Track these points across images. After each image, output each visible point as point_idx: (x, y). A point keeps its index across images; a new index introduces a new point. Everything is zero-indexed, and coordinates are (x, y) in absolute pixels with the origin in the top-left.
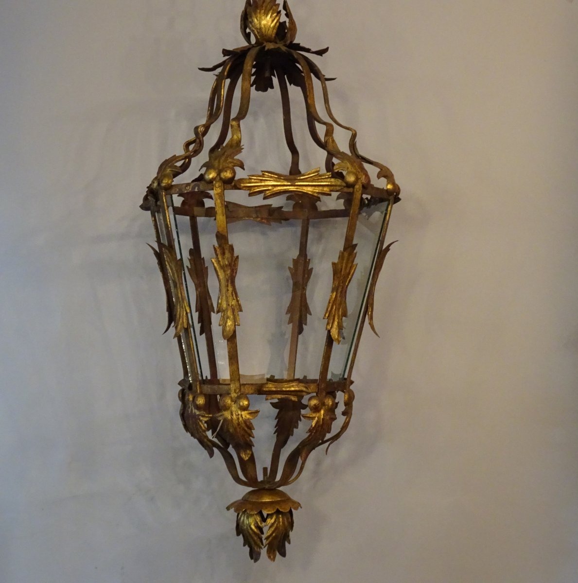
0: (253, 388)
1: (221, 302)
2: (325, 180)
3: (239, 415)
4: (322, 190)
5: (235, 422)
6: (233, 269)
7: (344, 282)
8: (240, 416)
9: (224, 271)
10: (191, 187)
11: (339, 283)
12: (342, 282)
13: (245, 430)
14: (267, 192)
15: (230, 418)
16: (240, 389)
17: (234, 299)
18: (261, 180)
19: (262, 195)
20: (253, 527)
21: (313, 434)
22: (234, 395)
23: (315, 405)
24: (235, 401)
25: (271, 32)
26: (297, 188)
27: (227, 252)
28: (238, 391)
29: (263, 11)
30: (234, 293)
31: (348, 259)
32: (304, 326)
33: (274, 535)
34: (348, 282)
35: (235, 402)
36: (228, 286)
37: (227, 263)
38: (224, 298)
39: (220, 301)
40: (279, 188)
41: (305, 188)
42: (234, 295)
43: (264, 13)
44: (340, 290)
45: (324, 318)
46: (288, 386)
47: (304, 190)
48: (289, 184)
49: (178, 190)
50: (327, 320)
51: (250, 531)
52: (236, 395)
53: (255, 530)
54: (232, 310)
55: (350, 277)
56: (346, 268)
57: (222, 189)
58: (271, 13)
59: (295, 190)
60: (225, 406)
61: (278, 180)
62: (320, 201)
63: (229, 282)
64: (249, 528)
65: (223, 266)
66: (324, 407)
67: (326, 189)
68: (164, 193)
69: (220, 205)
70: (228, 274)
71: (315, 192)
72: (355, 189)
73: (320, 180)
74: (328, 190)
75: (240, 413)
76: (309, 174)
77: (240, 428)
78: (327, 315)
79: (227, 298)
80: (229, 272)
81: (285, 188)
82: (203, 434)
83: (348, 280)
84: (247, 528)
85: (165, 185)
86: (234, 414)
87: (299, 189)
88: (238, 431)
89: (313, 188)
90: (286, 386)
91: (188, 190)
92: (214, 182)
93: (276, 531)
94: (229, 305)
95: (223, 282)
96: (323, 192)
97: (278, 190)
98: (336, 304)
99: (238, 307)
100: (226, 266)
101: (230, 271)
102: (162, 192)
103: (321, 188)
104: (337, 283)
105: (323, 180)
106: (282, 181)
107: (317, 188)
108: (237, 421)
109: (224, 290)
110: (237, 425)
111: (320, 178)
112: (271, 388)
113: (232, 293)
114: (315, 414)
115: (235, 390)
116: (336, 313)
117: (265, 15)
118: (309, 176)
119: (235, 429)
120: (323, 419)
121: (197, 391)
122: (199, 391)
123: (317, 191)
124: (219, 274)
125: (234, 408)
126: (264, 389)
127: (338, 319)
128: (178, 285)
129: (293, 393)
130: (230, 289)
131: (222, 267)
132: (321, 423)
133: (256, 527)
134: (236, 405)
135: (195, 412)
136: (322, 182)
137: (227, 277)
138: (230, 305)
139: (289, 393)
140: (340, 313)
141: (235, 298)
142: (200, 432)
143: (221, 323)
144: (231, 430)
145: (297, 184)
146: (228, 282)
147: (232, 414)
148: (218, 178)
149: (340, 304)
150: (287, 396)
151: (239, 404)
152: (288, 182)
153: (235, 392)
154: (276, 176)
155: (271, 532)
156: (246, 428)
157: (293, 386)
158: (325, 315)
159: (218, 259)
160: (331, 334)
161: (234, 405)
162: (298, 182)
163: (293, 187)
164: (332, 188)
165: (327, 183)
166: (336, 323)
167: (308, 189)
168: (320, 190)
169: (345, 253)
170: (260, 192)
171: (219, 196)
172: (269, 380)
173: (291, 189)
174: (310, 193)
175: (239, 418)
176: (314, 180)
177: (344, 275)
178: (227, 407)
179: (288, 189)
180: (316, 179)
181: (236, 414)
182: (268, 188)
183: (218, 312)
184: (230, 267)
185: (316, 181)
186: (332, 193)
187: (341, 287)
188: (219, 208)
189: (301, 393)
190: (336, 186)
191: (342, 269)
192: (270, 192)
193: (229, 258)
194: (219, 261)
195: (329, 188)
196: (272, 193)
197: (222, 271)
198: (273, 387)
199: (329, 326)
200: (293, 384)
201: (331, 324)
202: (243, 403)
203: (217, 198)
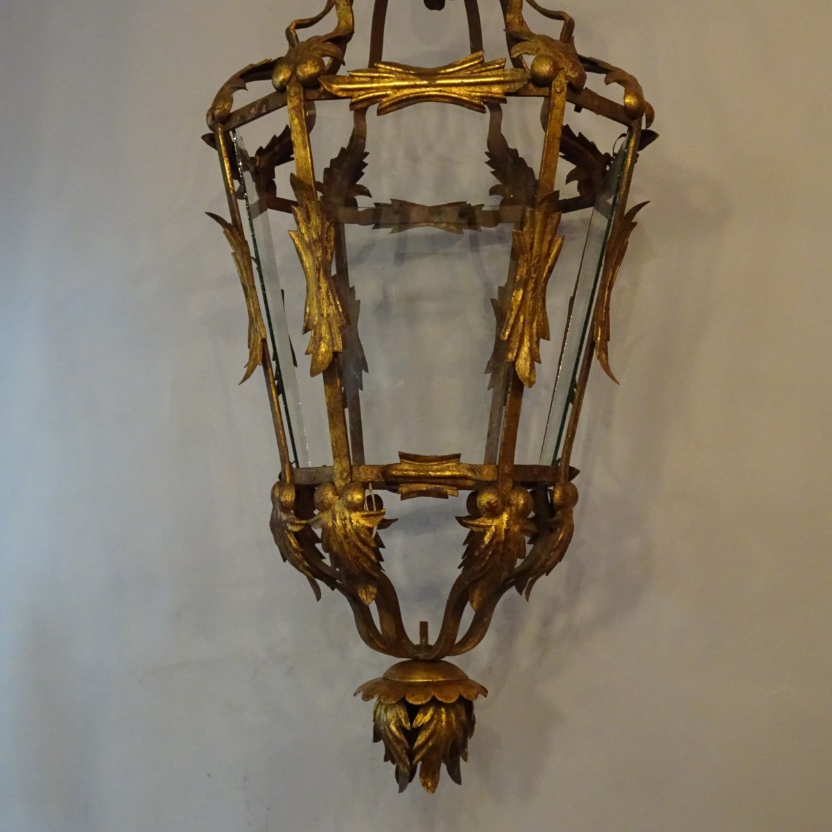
0: (374, 471)
1: (310, 310)
2: (494, 73)
3: (345, 519)
4: (488, 92)
5: (340, 532)
6: (327, 247)
7: (539, 270)
8: (347, 522)
9: (312, 253)
10: (257, 108)
11: (528, 272)
12: (535, 271)
13: (358, 548)
14: (385, 100)
15: (330, 524)
16: (350, 475)
17: (331, 304)
18: (372, 77)
19: (375, 108)
20: (394, 728)
21: (487, 558)
22: (339, 483)
23: (488, 503)
24: (341, 494)
26: (440, 91)
27: (313, 216)
28: (345, 475)
30: (330, 294)
33: (430, 744)
35: (341, 496)
36: (318, 280)
37: (315, 236)
38: (315, 303)
39: (307, 310)
40: (406, 91)
41: (454, 89)
42: (331, 297)
44: (531, 285)
46: (439, 467)
47: (454, 93)
48: (425, 82)
49: (239, 119)
50: (507, 342)
51: (389, 735)
52: (343, 484)
53: (397, 734)
54: (327, 325)
55: (550, 261)
56: (541, 241)
57: (301, 99)
59: (437, 93)
60: (322, 503)
61: (404, 76)
63: (321, 272)
64: (387, 729)
65: (309, 242)
66: (508, 510)
67: (496, 89)
68: (220, 130)
70: (318, 258)
71: (474, 97)
72: (553, 89)
73: (484, 74)
74: (500, 91)
75: (347, 514)
76: (463, 63)
77: (349, 543)
78: (507, 333)
79: (319, 302)
80: (319, 254)
81: (418, 90)
83: (547, 267)
84: (385, 730)
85: (220, 113)
86: (338, 518)
87: (444, 92)
88: (347, 550)
89: (471, 89)
90: (435, 467)
91: (253, 113)
92: (288, 87)
93: (435, 737)
94: (322, 315)
95: (311, 272)
96: (490, 95)
97: (406, 95)
98: (524, 313)
99: (338, 317)
100: (315, 241)
101: (321, 251)
102: (218, 127)
103: (485, 89)
104: (525, 271)
105: (489, 73)
106: (411, 77)
107: (478, 89)
108: (342, 531)
109: (313, 288)
110: (342, 538)
111: (483, 69)
112: (406, 470)
113: (327, 292)
114: (490, 521)
115: (341, 473)
116: (526, 331)
118: (463, 66)
119: (341, 545)
120: (507, 531)
121: (286, 481)
122: (288, 480)
123: (479, 94)
124: (304, 258)
125: (338, 506)
126: (394, 473)
127: (531, 340)
129: (449, 482)
130: (324, 285)
131: (308, 246)
132: (503, 538)
133: (398, 728)
134: (341, 501)
135: (281, 517)
136: (487, 77)
137: (317, 263)
138: (325, 316)
139: (442, 481)
140: (534, 331)
141: (332, 302)
143: (311, 349)
145: (439, 82)
146: (319, 273)
147: (334, 518)
148: (294, 79)
149: (534, 312)
150: (438, 486)
151: (346, 500)
152: (422, 80)
153: (341, 478)
154: (400, 70)
155: (423, 739)
156: (359, 544)
157: (448, 469)
158: (504, 333)
159: (299, 229)
160: (517, 369)
161: (337, 501)
162: (440, 79)
163: (433, 89)
164: (508, 87)
165: (496, 79)
166: (525, 349)
167: (462, 92)
168: (484, 92)
169: (537, 213)
170: (372, 100)
171: (296, 111)
172: (403, 456)
173: (427, 92)
174: (464, 98)
175: (346, 524)
176: (474, 75)
177: (536, 256)
178: (325, 504)
179: (422, 92)
180: (476, 71)
181: (340, 517)
182: (384, 93)
183: (306, 330)
184: (320, 244)
185: (477, 75)
186: (508, 98)
187: (533, 280)
188: (297, 134)
189: (463, 480)
190: (513, 81)
191: (532, 245)
192: (389, 101)
193: (317, 227)
194: (302, 234)
195: (501, 86)
196: (393, 101)
197: (309, 253)
198: (412, 469)
199: (512, 354)
200: (449, 464)
201: (516, 351)
202: (353, 498)
203: (293, 116)
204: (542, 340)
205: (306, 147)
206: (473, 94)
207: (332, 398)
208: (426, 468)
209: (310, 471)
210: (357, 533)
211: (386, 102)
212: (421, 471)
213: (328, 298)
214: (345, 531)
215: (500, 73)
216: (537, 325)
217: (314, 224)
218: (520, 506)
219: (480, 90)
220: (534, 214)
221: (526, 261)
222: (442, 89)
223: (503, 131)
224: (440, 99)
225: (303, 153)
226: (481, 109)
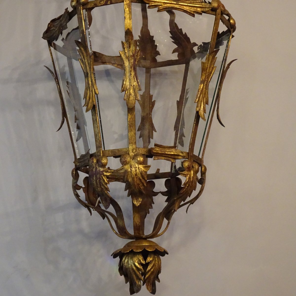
0: (145, 150)
1: (126, 83)
2: (198, 3)
3: (136, 167)
4: (196, 10)
5: (134, 173)
6: (136, 59)
7: (208, 78)
8: (137, 169)
9: (129, 60)
10: (104, 2)
12: (207, 78)
13: (140, 180)
14: (160, 7)
15: (129, 170)
16: (136, 151)
17: (135, 81)
19: (156, 9)
20: (137, 264)
21: (186, 187)
22: (132, 154)
23: (188, 165)
26: (180, 7)
27: (132, 46)
30: (135, 77)
31: (212, 61)
33: (152, 270)
34: (210, 78)
35: (133, 158)
36: (131, 71)
37: (131, 54)
38: (128, 80)
39: (125, 83)
40: (168, 5)
41: (185, 7)
44: (205, 83)
45: (195, 102)
46: (169, 151)
47: (184, 8)
48: (175, 3)
49: (93, 5)
50: (196, 104)
51: (134, 268)
54: (133, 89)
55: (212, 75)
56: (210, 67)
57: (130, 1)
60: (126, 161)
63: (132, 68)
65: (128, 56)
66: (193, 169)
67: (199, 9)
68: (81, 8)
69: (128, 12)
70: (131, 63)
71: (191, 11)
72: (217, 13)
73: (195, 3)
74: (200, 10)
75: (137, 166)
77: (137, 178)
78: (197, 100)
79: (130, 80)
80: (132, 61)
81: (172, 5)
83: (210, 77)
84: (132, 266)
86: (133, 167)
87: (181, 7)
88: (135, 181)
89: (190, 8)
90: (168, 150)
91: (102, 4)
93: (154, 268)
94: (131, 85)
95: (128, 69)
96: (197, 11)
97: (168, 6)
98: (202, 93)
99: (138, 87)
100: (131, 56)
101: (133, 60)
102: (80, 7)
103: (195, 8)
104: (204, 78)
105: (196, 3)
106: (170, 0)
109: (128, 74)
110: (134, 175)
111: (195, 1)
112: (158, 151)
113: (134, 77)
114: (188, 172)
115: (133, 150)
116: (202, 100)
119: (133, 179)
120: (193, 177)
121: (100, 155)
122: (102, 155)
123: (193, 10)
125: (133, 163)
126: (153, 151)
127: (204, 104)
128: (89, 75)
129: (172, 157)
130: (133, 74)
131: (128, 58)
132: (192, 179)
133: (139, 264)
134: (134, 161)
135: (99, 170)
136: (196, 4)
137: (131, 64)
138: (132, 86)
139: (170, 156)
140: (205, 101)
142: (103, 185)
143: (125, 98)
144: (129, 180)
145: (180, 3)
146: (131, 68)
147: (131, 167)
149: (205, 93)
150: (168, 158)
151: (137, 160)
152: (174, 2)
153: (133, 152)
156: (141, 178)
157: (172, 152)
158: (196, 100)
159: (125, 51)
160: (199, 114)
161: (132, 161)
162: (180, 2)
163: (178, 6)
164: (203, 9)
165: (200, 6)
166: (202, 107)
167: (187, 8)
168: (195, 10)
169: (210, 56)
170: (156, 6)
171: (128, 5)
172: (156, 145)
173: (176, 6)
174: (188, 11)
175: (136, 170)
176: (191, 3)
177: (208, 72)
178: (127, 162)
179: (174, 6)
180: (192, 2)
181: (134, 167)
182: (161, 4)
183: (123, 91)
184: (133, 57)
185: (193, 3)
186: (203, 14)
187: (206, 81)
188: (127, 14)
189: (177, 156)
190: (205, 8)
191: (207, 68)
192: (162, 7)
193: (133, 50)
194: (126, 52)
195: (200, 9)
196: (163, 8)
197: (127, 60)
198: (159, 150)
199: (198, 108)
200: (172, 150)
201: (199, 107)
202: (140, 159)
203: (126, 7)
204: (206, 105)
205: (130, 20)
206: (191, 10)
207: (131, 119)
208: (164, 151)
209: (114, 150)
210: (141, 174)
211: (161, 8)
212: (163, 152)
213: (134, 79)
214: (136, 172)
215: (200, 4)
216: (206, 99)
217: (132, 49)
218: (197, 168)
219: (193, 9)
220: (209, 56)
221: (205, 74)
222: (180, 6)
223: (149, 28)
224: (179, 10)
225: (129, 21)
226: (193, 16)
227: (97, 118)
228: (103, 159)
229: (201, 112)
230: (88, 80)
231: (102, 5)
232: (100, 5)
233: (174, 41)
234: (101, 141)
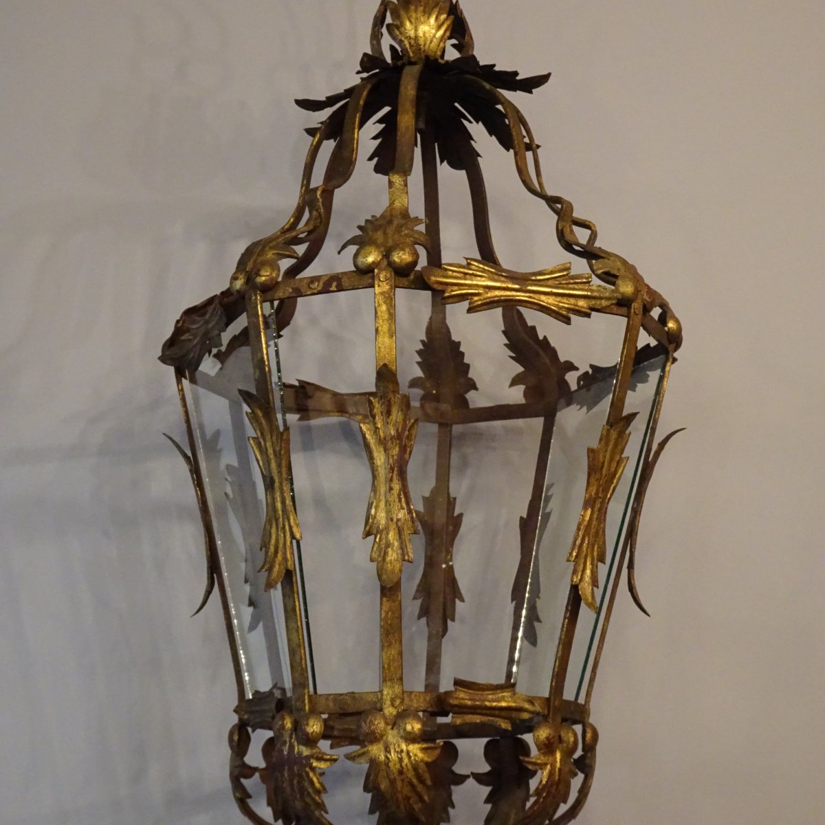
0: (428, 699)
1: (376, 513)
2: (581, 286)
3: (402, 751)
4: (574, 305)
5: (395, 767)
6: (405, 446)
7: (606, 490)
8: (404, 755)
9: (385, 450)
10: (321, 283)
11: (597, 493)
12: (603, 491)
13: (413, 786)
14: (476, 298)
15: (382, 758)
16: (402, 702)
17: (403, 509)
18: (466, 274)
19: (465, 305)
21: (541, 800)
22: (389, 711)
23: (547, 738)
24: (395, 722)
25: (436, 47)
26: (530, 297)
27: (395, 410)
28: (398, 702)
29: (421, 9)
30: (402, 496)
31: (616, 445)
32: (449, 622)
34: (611, 491)
35: (394, 725)
36: (391, 480)
37: (393, 433)
38: (382, 504)
39: (373, 512)
40: (497, 293)
41: (543, 298)
42: (403, 500)
43: (424, 12)
44: (598, 505)
45: (568, 560)
46: (494, 697)
47: (543, 301)
48: (517, 286)
49: (291, 290)
50: (573, 564)
52: (394, 712)
54: (397, 531)
55: (615, 481)
56: (611, 460)
57: (391, 285)
58: (436, 13)
59: (527, 299)
60: (373, 733)
61: (496, 277)
62: (476, 389)
63: (395, 472)
65: (385, 438)
66: (560, 745)
67: (582, 303)
68: (259, 298)
69: (386, 316)
70: (393, 456)
71: (561, 308)
72: (632, 311)
73: (571, 286)
74: (585, 306)
75: (404, 747)
76: (552, 272)
77: (403, 780)
78: (574, 554)
79: (388, 503)
80: (396, 451)
81: (508, 293)
82: (313, 799)
83: (612, 488)
85: (266, 281)
86: (392, 751)
87: (534, 298)
88: (399, 789)
89: (559, 299)
90: (490, 697)
91: (315, 288)
92: (376, 271)
94: (392, 520)
95: (382, 473)
96: (577, 308)
97: (497, 296)
98: (589, 534)
99: (410, 523)
100: (392, 438)
101: (397, 449)
102: (256, 295)
103: (572, 301)
104: (594, 491)
105: (576, 286)
106: (503, 279)
107: (565, 300)
108: (398, 766)
109: (383, 489)
110: (396, 774)
111: (572, 281)
112: (462, 699)
113: (399, 495)
114: (546, 758)
115: (393, 701)
116: (589, 553)
117: (427, 15)
118: (553, 276)
119: (393, 782)
120: (560, 770)
121: (303, 709)
122: (307, 708)
123: (566, 306)
124: (375, 454)
125: (392, 736)
126: (451, 701)
127: (592, 564)
128: (277, 484)
129: (503, 714)
130: (397, 486)
131: (382, 442)
132: (557, 777)
134: (395, 732)
135: (299, 752)
136: (574, 289)
137: (391, 460)
138: (395, 520)
139: (497, 712)
140: (595, 554)
141: (404, 505)
142: (309, 794)
143: (375, 555)
144: (382, 787)
145: (529, 288)
146: (393, 472)
147: (387, 750)
148: (385, 262)
149: (597, 532)
150: (492, 718)
151: (405, 730)
152: (513, 283)
153: (393, 705)
154: (493, 270)
156: (415, 781)
157: (503, 699)
158: (571, 554)
159: (375, 423)
160: (580, 593)
161: (390, 732)
162: (531, 285)
163: (523, 294)
164: (593, 302)
165: (585, 293)
166: (588, 572)
167: (550, 301)
168: (570, 304)
169: (612, 431)
170: (462, 297)
171: (385, 297)
172: (458, 683)
173: (518, 296)
174: (553, 307)
175: (402, 758)
176: (561, 286)
177: (606, 475)
178: (377, 735)
179: (513, 296)
180: (564, 282)
181: (395, 749)
182: (477, 291)
183: (368, 534)
184: (398, 442)
185: (565, 286)
186: (594, 314)
187: (600, 500)
188: (383, 321)
189: (518, 713)
190: (601, 298)
191: (603, 463)
192: (480, 300)
193: (399, 423)
194: (377, 428)
195: (587, 300)
196: (485, 301)
197: (382, 449)
198: (467, 698)
199: (577, 577)
200: (503, 694)
201: (580, 574)
202: (413, 728)
203: (381, 301)
204: (600, 564)
205: (392, 336)
206: (561, 304)
207: (390, 613)
208: (482, 698)
209: (341, 697)
210: (415, 768)
211: (477, 301)
212: (477, 701)
213: (400, 501)
214: (401, 766)
215: (586, 288)
216: (598, 548)
217: (394, 418)
218: (571, 743)
219: (567, 302)
220: (610, 432)
221: (597, 479)
222: (531, 295)
224: (529, 305)
225: (387, 340)
226: (567, 321)
227: (297, 604)
228: (311, 722)
229: (586, 588)
230: (274, 499)
231: (316, 291)
232: (309, 293)
233: (514, 355)
234: (305, 670)
